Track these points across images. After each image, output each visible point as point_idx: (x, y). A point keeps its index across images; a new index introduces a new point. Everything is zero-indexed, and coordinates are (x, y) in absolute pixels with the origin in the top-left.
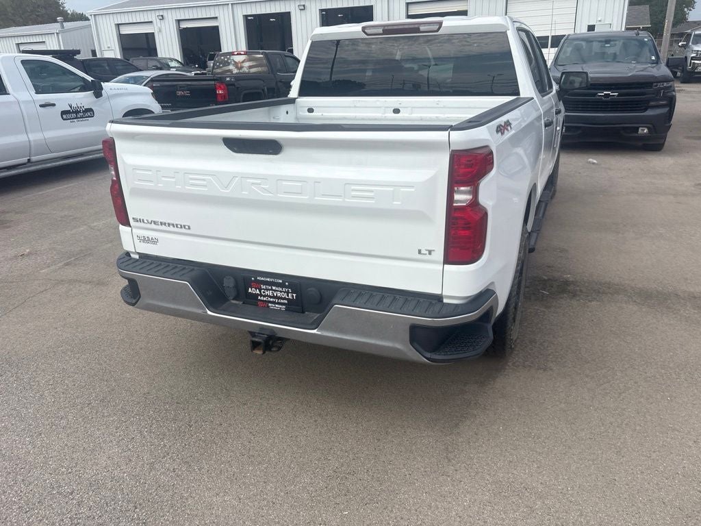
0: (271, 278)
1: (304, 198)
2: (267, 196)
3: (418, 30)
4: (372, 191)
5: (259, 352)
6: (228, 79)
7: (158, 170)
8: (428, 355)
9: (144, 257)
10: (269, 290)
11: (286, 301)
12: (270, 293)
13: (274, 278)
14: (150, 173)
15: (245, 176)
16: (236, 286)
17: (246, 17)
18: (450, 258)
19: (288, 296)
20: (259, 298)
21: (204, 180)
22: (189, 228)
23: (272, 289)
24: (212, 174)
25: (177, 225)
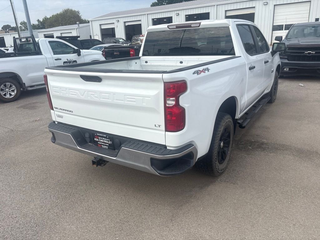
0: (102, 134)
1: (109, 101)
2: (97, 99)
3: (190, 27)
4: (134, 99)
5: (95, 166)
6: (135, 47)
7: (61, 88)
8: (159, 172)
9: (59, 123)
10: (102, 139)
11: (108, 145)
12: (102, 141)
13: (103, 134)
14: (58, 89)
15: (89, 91)
16: (90, 137)
17: (153, 19)
18: (168, 129)
19: (109, 142)
20: (98, 143)
21: (75, 92)
22: (72, 112)
23: (103, 139)
24: (78, 90)
25: (68, 110)
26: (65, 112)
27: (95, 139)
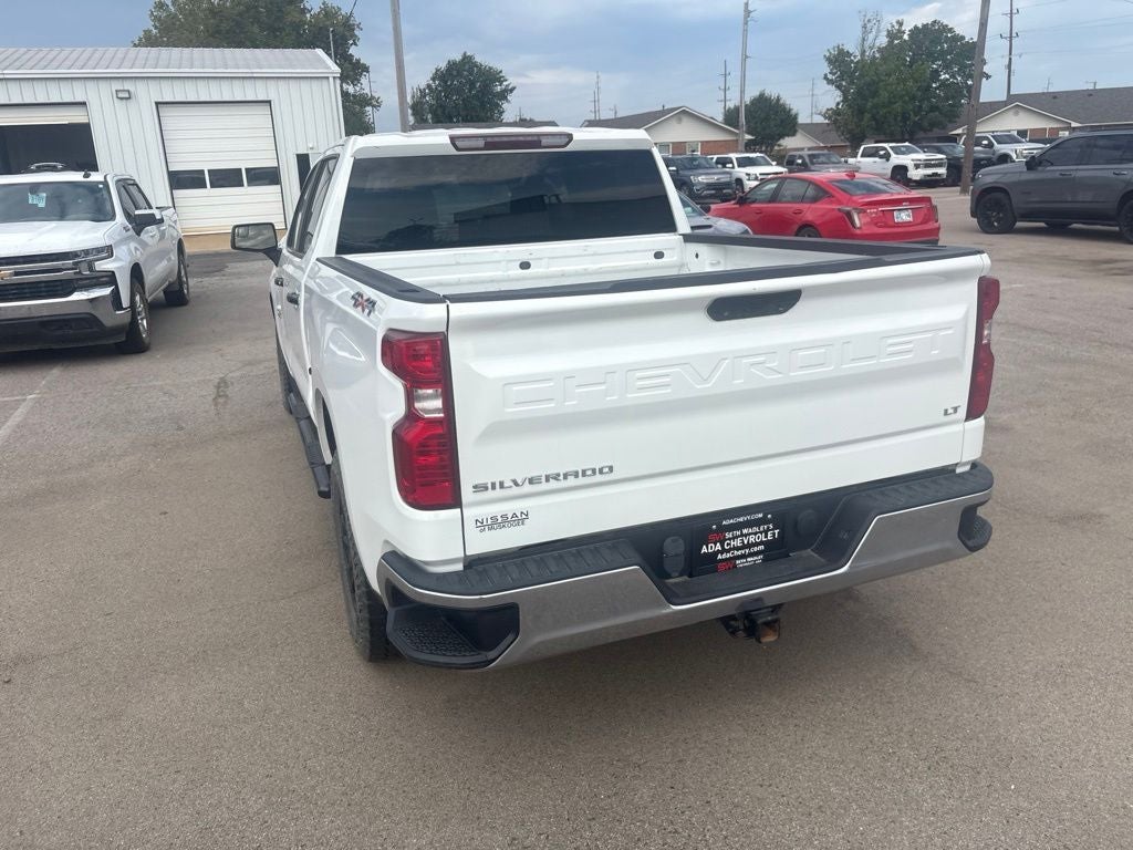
0: (744, 515)
1: (827, 371)
2: (774, 379)
3: (539, 144)
7: (570, 376)
8: (971, 543)
10: (737, 537)
12: (738, 543)
13: (752, 513)
14: (549, 384)
15: (741, 355)
16: (685, 550)
18: (970, 413)
19: (766, 537)
20: (719, 557)
21: (665, 375)
22: (610, 471)
23: (742, 535)
24: (683, 362)
25: (584, 472)
26: (553, 484)
27: (704, 550)
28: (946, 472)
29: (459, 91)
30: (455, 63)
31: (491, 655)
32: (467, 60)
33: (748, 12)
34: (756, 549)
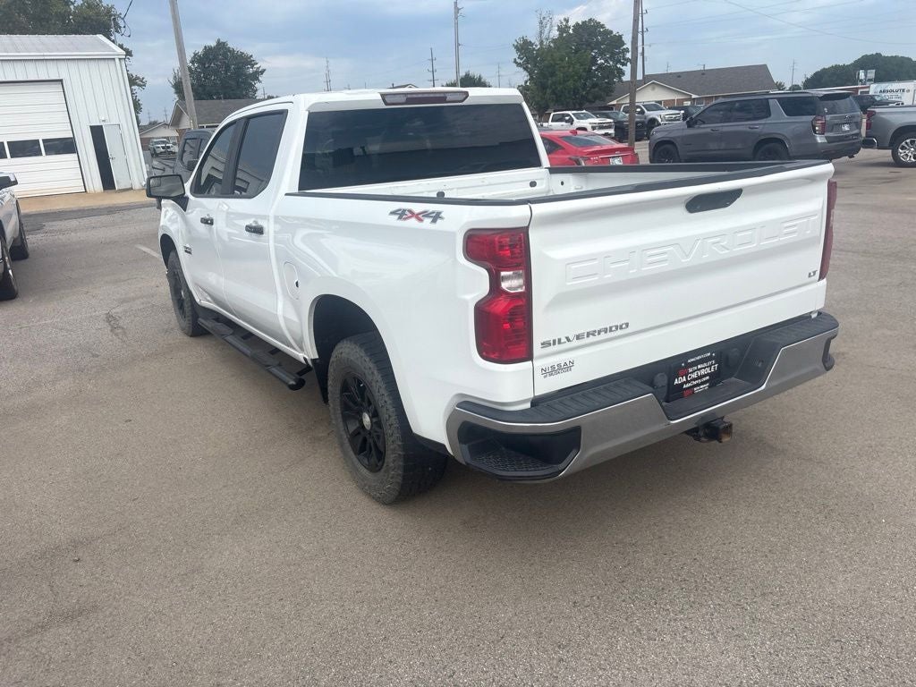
0: (699, 355)
1: (752, 247)
2: (725, 254)
3: (444, 100)
7: (607, 255)
11: (708, 378)
12: (694, 376)
13: (703, 354)
14: (596, 262)
15: (708, 236)
16: (668, 382)
19: (710, 370)
20: (685, 386)
21: (665, 253)
22: (627, 327)
23: (697, 370)
24: (675, 243)
25: (611, 328)
26: (592, 339)
27: (676, 382)
28: (803, 319)
29: (216, 72)
30: (210, 48)
31: (561, 466)
32: (221, 45)
33: (457, 10)
34: (704, 379)
